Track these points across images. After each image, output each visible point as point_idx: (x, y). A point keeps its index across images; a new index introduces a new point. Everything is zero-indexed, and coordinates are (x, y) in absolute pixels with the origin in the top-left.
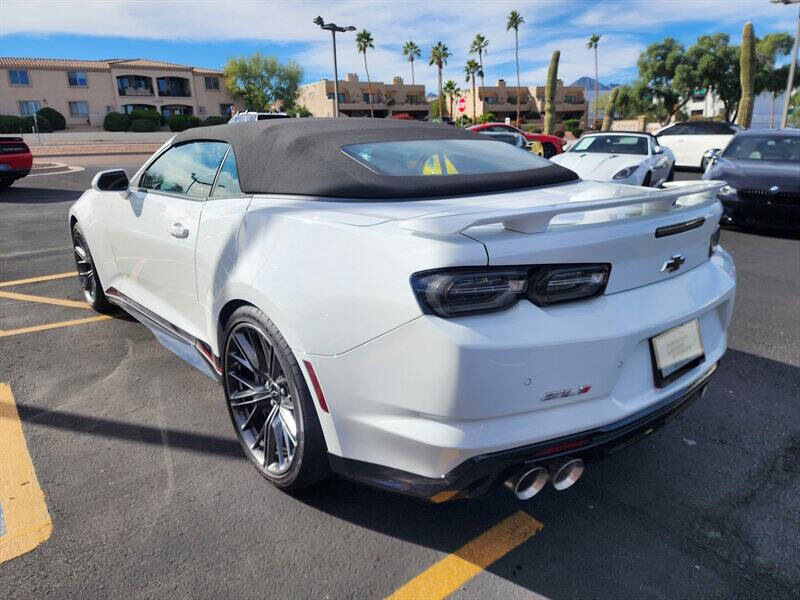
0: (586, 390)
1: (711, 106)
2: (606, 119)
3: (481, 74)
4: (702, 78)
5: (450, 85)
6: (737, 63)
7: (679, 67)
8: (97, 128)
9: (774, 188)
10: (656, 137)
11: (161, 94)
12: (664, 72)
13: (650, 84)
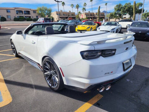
0: (112, 72)
1: (127, 16)
2: (109, 19)
3: (85, 10)
4: (126, 11)
5: (80, 12)
6: (132, 8)
7: (122, 9)
8: (12, 21)
9: (140, 32)
10: (118, 22)
11: (25, 14)
12: (119, 10)
13: (116, 12)
